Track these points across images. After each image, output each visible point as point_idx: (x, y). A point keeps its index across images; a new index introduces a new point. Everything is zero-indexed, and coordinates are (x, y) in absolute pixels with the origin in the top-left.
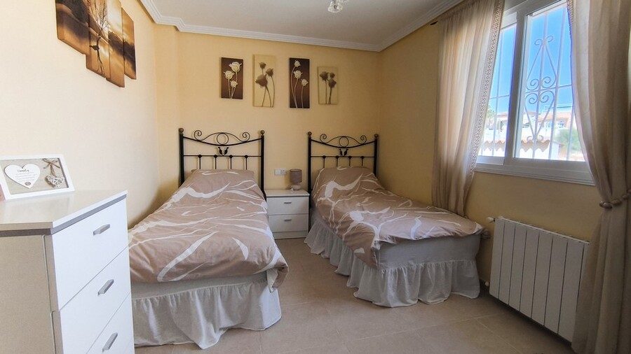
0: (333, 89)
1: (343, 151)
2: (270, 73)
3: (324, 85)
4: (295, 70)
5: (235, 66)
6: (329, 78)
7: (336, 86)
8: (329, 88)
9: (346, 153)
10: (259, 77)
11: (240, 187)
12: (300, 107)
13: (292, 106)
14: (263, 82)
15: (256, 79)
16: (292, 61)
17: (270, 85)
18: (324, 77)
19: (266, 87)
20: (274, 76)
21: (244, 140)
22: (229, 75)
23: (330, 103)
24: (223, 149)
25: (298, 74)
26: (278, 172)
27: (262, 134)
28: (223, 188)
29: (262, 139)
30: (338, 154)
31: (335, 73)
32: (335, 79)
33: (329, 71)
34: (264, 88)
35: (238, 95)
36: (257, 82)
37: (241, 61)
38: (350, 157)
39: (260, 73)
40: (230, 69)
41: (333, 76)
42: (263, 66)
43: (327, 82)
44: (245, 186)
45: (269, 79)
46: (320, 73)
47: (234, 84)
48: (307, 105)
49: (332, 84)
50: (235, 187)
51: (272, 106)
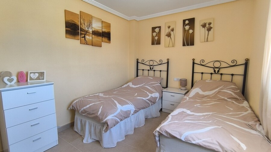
0: (210, 32)
1: (217, 70)
2: (173, 30)
3: (204, 31)
4: (186, 26)
5: (157, 30)
6: (207, 26)
7: (212, 30)
8: (207, 32)
9: (218, 71)
10: (167, 33)
11: (149, 85)
12: (188, 45)
13: (184, 45)
14: (169, 35)
15: (166, 34)
16: (184, 21)
17: (172, 36)
18: (204, 26)
19: (171, 37)
20: (174, 31)
21: (160, 63)
22: (155, 34)
23: (207, 41)
24: (152, 67)
25: (187, 27)
26: (175, 79)
27: (168, 60)
28: (143, 84)
29: (168, 63)
30: (213, 72)
31: (211, 22)
32: (211, 26)
33: (207, 22)
34: (170, 37)
35: (158, 43)
36: (166, 35)
37: (160, 27)
38: (221, 74)
39: (168, 30)
40: (155, 32)
41: (210, 24)
42: (169, 27)
43: (206, 28)
44: (152, 84)
45: (172, 33)
46: (201, 24)
47: (156, 38)
48: (192, 44)
49: (209, 29)
50: (148, 85)
51: (173, 46)
